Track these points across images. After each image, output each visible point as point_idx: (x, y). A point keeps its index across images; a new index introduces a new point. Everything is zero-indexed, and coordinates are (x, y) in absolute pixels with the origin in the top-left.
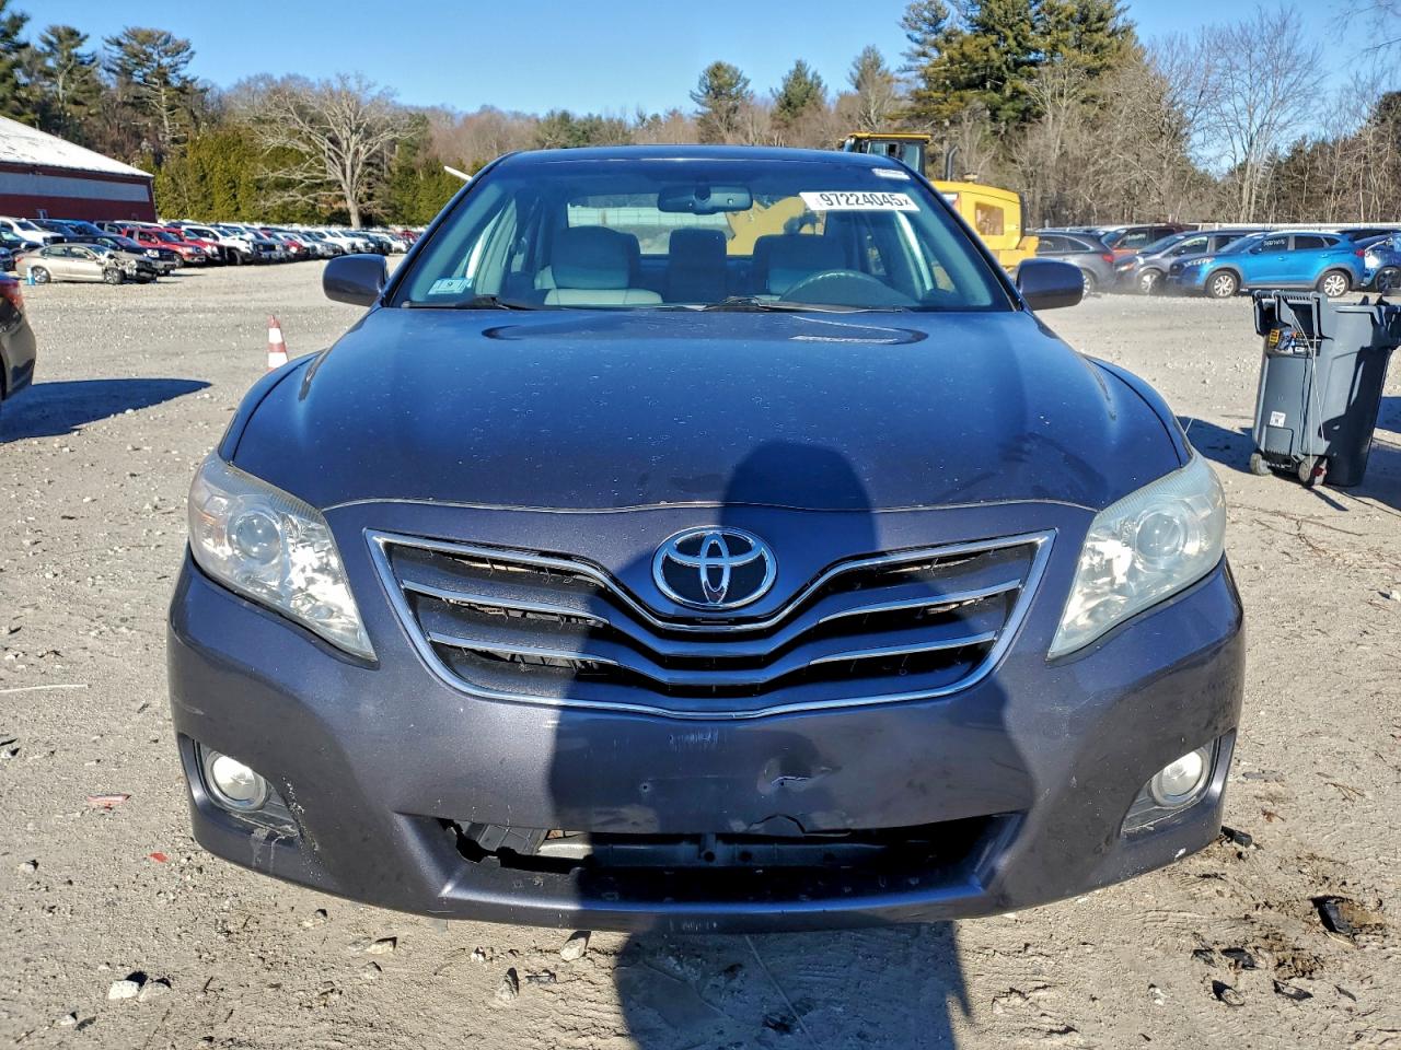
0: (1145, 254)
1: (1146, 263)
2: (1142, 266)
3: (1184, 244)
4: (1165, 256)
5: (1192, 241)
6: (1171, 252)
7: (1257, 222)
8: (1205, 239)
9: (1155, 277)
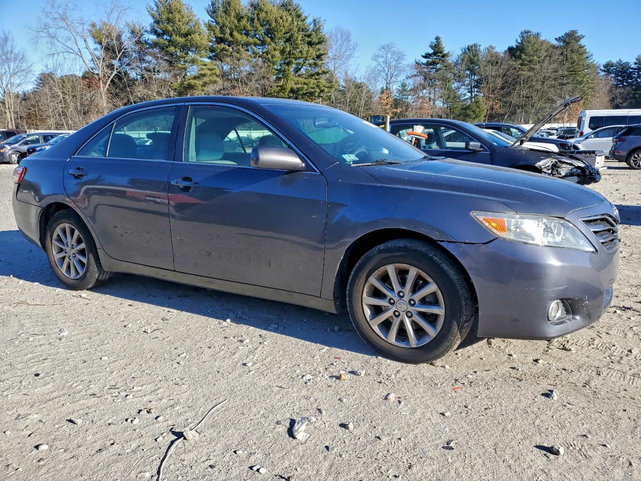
0: (10, 144)
1: (12, 149)
2: (10, 150)
3: (28, 139)
4: (20, 145)
5: (31, 138)
6: (23, 143)
7: (57, 130)
8: (37, 137)
9: (18, 155)
